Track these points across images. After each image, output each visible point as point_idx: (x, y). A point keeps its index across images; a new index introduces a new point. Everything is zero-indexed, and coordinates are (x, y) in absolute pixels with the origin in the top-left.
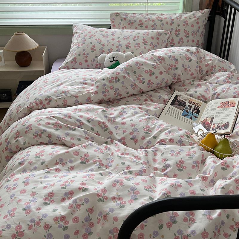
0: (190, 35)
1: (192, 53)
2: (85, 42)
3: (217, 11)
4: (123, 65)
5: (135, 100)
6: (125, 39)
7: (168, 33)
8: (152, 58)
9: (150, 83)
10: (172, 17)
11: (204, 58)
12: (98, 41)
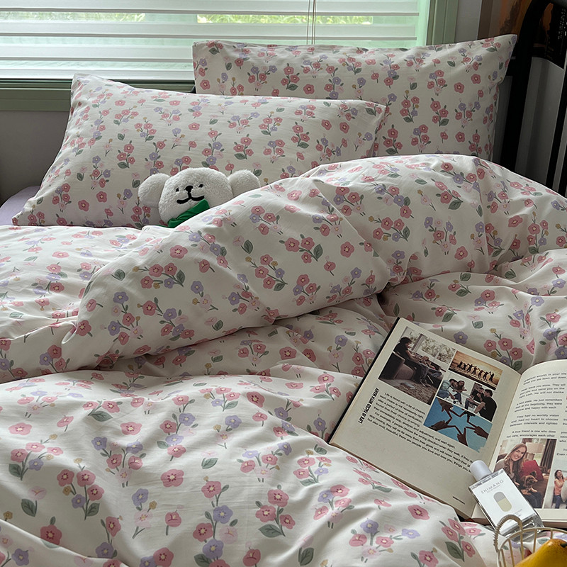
0: (451, 116)
1: (459, 177)
2: (102, 133)
3: (536, 45)
4: (204, 220)
5: (244, 353)
6: (234, 125)
7: (380, 110)
8: (313, 194)
9: (305, 287)
10: (392, 59)
11: (504, 195)
12: (145, 131)
